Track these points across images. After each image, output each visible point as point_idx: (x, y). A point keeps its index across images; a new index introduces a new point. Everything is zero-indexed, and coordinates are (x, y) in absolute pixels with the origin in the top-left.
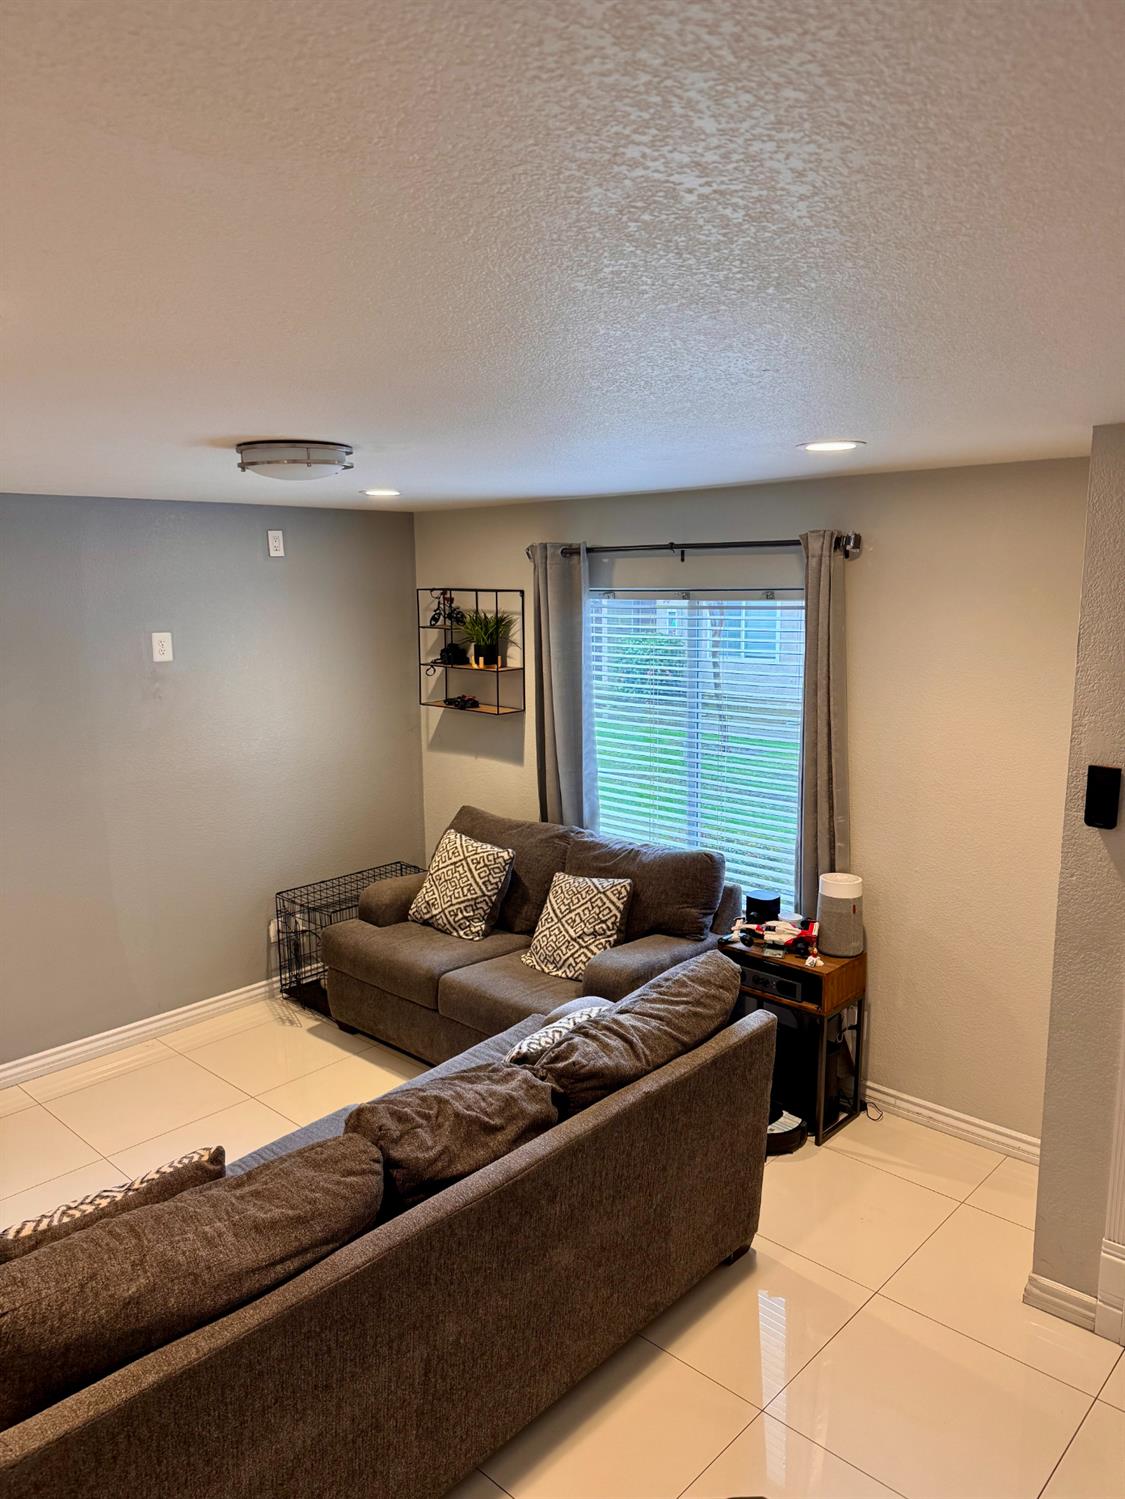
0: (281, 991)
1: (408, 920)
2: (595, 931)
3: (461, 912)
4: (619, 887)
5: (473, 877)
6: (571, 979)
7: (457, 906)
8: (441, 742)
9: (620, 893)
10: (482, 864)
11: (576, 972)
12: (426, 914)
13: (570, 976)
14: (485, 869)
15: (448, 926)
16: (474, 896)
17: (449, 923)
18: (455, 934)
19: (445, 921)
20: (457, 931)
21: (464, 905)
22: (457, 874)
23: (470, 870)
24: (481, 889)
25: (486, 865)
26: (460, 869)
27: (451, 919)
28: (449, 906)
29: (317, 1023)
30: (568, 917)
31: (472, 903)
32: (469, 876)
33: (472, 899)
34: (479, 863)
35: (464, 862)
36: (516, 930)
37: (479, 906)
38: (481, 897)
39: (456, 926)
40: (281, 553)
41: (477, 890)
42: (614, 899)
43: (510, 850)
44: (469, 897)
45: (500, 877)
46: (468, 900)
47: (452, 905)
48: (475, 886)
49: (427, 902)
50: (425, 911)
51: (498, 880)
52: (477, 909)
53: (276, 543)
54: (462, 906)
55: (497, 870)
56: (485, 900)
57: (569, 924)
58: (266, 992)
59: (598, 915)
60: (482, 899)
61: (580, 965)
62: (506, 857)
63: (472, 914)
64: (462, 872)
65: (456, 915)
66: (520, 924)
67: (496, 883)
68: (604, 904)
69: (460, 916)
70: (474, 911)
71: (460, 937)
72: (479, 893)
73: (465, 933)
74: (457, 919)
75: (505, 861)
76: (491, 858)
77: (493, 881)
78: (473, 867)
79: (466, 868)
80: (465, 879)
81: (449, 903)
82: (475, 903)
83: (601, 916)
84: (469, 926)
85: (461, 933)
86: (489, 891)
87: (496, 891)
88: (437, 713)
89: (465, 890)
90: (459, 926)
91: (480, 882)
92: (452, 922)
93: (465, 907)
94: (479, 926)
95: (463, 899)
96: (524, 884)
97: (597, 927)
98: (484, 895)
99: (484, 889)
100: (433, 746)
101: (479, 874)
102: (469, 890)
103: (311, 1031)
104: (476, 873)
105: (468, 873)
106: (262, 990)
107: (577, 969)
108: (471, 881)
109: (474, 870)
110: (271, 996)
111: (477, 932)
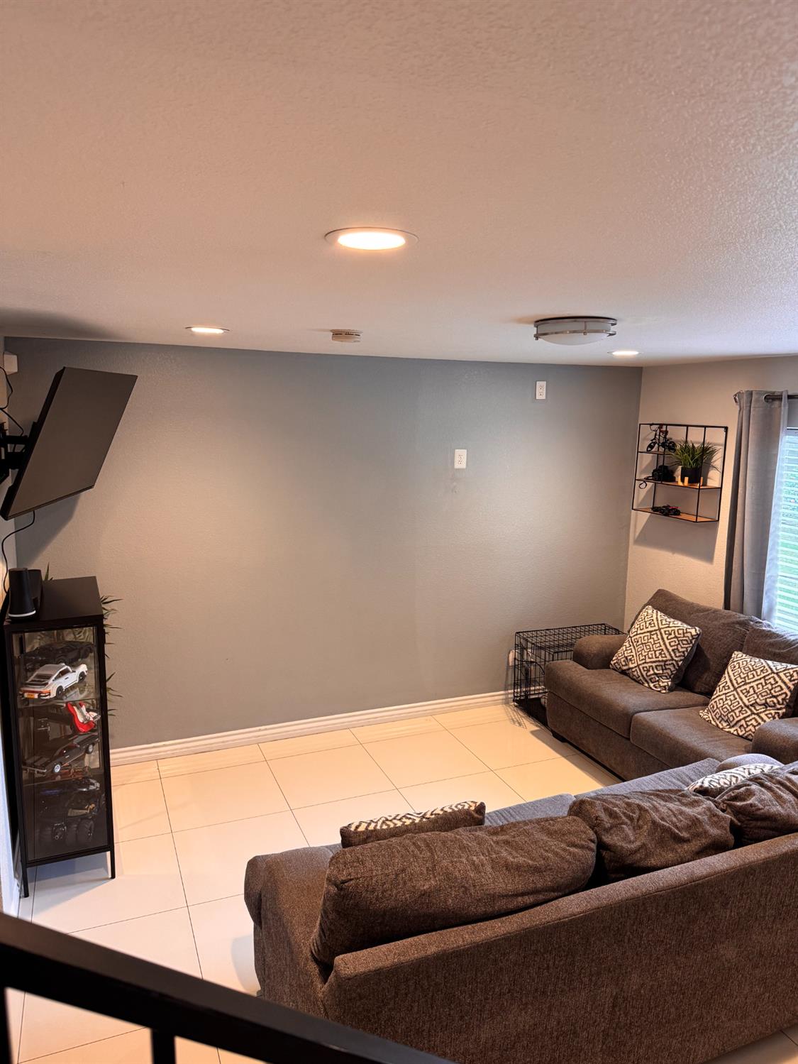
0: (514, 701)
1: (609, 668)
2: (766, 703)
3: (653, 669)
4: (791, 671)
5: (665, 644)
6: (741, 737)
7: (650, 664)
8: (644, 539)
9: (792, 676)
10: (673, 636)
11: (746, 732)
12: (624, 666)
13: (741, 734)
14: (676, 639)
15: (641, 678)
16: (664, 659)
17: (643, 676)
18: (646, 685)
19: (639, 674)
20: (648, 683)
21: (656, 664)
22: (652, 640)
23: (663, 639)
24: (670, 655)
25: (676, 637)
26: (655, 637)
27: (644, 673)
28: (644, 663)
29: (537, 728)
30: (743, 688)
31: (663, 664)
32: (662, 643)
33: (662, 661)
34: (670, 634)
35: (658, 632)
36: (696, 690)
37: (667, 667)
38: (670, 660)
39: (647, 679)
40: (544, 397)
41: (667, 654)
42: (786, 680)
43: (697, 628)
44: (660, 659)
45: (687, 648)
46: (659, 661)
47: (645, 663)
48: (665, 651)
49: (626, 658)
50: (624, 663)
51: (685, 649)
52: (666, 669)
53: (541, 390)
54: (654, 665)
55: (685, 642)
56: (673, 664)
57: (743, 694)
58: (503, 699)
59: (770, 690)
60: (671, 662)
61: (751, 727)
62: (694, 633)
63: (661, 672)
64: (656, 639)
65: (648, 671)
66: (700, 686)
67: (683, 652)
68: (777, 682)
69: (652, 672)
70: (663, 670)
71: (651, 688)
72: (669, 657)
73: (654, 686)
74: (648, 674)
75: (692, 636)
76: (681, 632)
77: (681, 650)
78: (665, 636)
79: (659, 637)
80: (658, 645)
81: (644, 661)
82: (665, 665)
83: (772, 691)
84: (658, 681)
85: (652, 685)
86: (676, 657)
87: (682, 658)
88: (644, 517)
89: (657, 653)
90: (650, 679)
91: (670, 649)
92: (645, 676)
93: (656, 666)
94: (666, 682)
95: (654, 659)
96: (706, 656)
97: (768, 700)
98: (673, 659)
99: (673, 655)
100: (637, 542)
101: (670, 643)
102: (660, 654)
103: (533, 733)
104: (667, 642)
105: (661, 641)
106: (501, 697)
107: (747, 729)
108: (663, 647)
109: (665, 639)
110: (506, 702)
111: (665, 687)
